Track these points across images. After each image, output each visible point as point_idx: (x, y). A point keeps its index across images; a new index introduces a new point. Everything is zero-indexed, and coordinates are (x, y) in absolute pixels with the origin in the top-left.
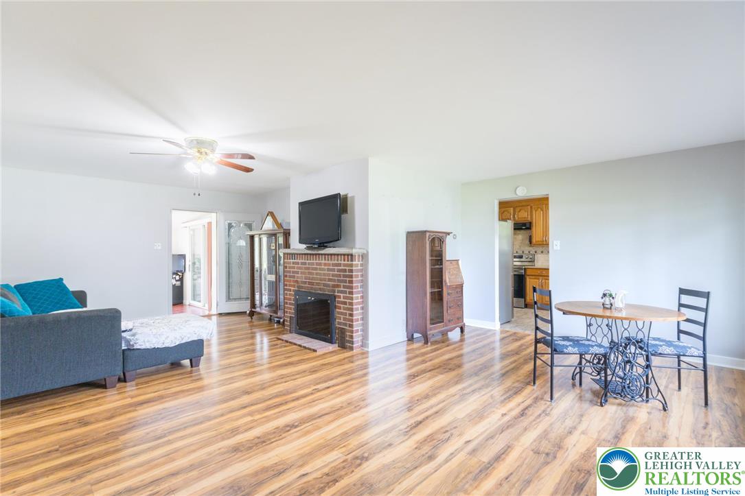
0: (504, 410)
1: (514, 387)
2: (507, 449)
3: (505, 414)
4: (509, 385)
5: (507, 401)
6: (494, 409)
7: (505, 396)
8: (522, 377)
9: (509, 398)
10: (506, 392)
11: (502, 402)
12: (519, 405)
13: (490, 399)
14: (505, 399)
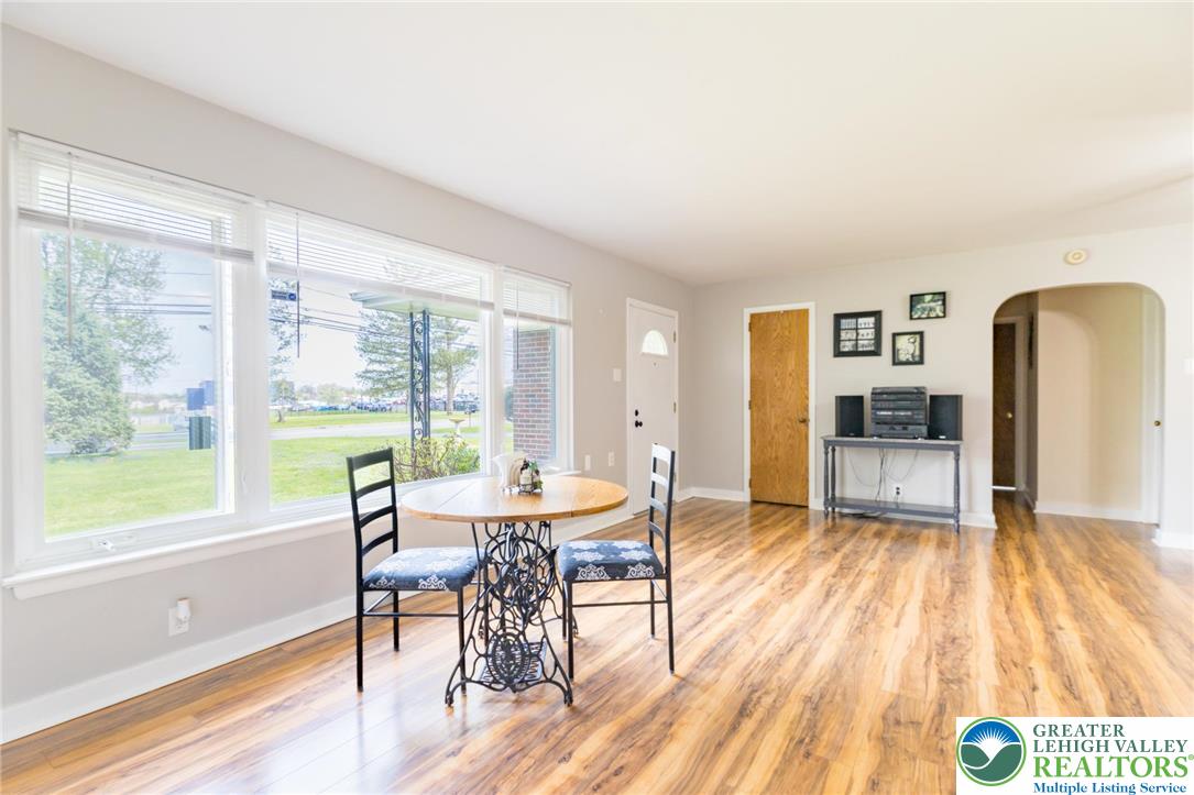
0: (730, 618)
1: (716, 666)
2: (722, 582)
3: (727, 613)
4: (725, 674)
5: (727, 633)
6: (745, 619)
7: (731, 642)
8: (695, 705)
9: (723, 640)
10: (729, 652)
11: (734, 631)
12: (707, 628)
13: (754, 635)
14: (730, 637)
